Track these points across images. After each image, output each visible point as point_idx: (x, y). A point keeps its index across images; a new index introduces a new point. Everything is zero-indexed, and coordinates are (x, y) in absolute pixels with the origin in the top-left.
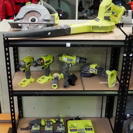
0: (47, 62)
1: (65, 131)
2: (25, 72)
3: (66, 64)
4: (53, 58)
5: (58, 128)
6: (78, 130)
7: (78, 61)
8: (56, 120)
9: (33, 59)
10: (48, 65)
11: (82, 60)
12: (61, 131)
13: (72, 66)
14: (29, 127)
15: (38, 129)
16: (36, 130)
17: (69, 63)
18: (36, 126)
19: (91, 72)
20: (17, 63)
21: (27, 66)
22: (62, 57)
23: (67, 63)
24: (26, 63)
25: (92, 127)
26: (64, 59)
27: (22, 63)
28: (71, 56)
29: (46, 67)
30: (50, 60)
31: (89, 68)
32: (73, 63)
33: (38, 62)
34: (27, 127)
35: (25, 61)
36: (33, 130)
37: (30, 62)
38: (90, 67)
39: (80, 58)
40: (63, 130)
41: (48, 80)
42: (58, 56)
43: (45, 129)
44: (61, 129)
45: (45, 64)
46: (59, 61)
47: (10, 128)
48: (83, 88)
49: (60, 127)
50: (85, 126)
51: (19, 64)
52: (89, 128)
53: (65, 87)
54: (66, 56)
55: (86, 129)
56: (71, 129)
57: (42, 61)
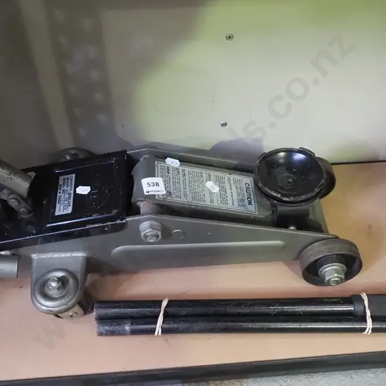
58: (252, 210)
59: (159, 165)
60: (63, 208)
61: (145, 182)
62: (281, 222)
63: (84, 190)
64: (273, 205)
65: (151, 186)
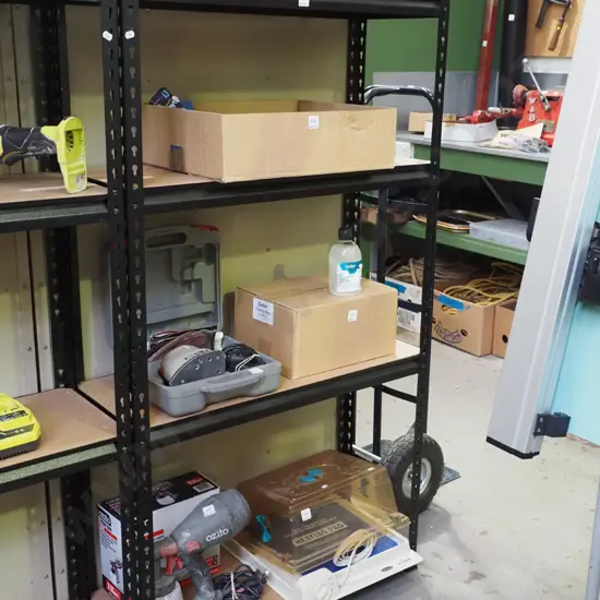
25: (23, 408)
52: (9, 412)
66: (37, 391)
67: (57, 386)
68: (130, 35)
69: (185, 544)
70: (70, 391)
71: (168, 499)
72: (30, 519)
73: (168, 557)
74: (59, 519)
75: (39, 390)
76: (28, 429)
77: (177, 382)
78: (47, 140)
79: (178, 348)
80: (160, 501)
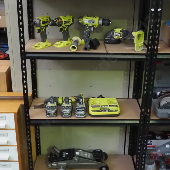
0: (65, 22)
1: (86, 108)
2: (40, 32)
3: (87, 27)
4: (73, 19)
5: (77, 104)
6: (100, 106)
7: (101, 22)
8: (76, 98)
9: (50, 19)
10: (67, 27)
11: (105, 22)
12: (81, 107)
13: (95, 29)
14: (44, 104)
15: (54, 105)
16: (52, 106)
17: (91, 26)
18: (52, 102)
19: (116, 37)
20: (31, 20)
21: (42, 25)
22: (83, 19)
23: (89, 25)
24: (42, 21)
25: (117, 104)
26: (85, 21)
27: (37, 21)
28: (94, 17)
29: (64, 29)
30: (69, 20)
31: (114, 33)
32: (95, 26)
33: (56, 21)
34: (42, 105)
35: (41, 19)
36: (48, 106)
37: (46, 20)
38: (115, 31)
39: (103, 20)
40: (83, 106)
41: (67, 44)
42: (79, 19)
43: (63, 105)
44: (81, 105)
45: (63, 25)
46: (80, 23)
47: (22, 105)
48: (106, 51)
49: (80, 104)
50: (109, 103)
51: (34, 21)
52: (114, 104)
53: (86, 49)
54: (87, 17)
55: (110, 106)
56: (92, 105)
57: (60, 20)
58: (92, 158)
59: (78, 151)
60: (64, 156)
61: (76, 153)
62: (97, 160)
63: (67, 154)
64: (95, 158)
65: (77, 153)
66: (127, 98)
67: (133, 98)
68: (159, 10)
69: (158, 153)
70: (136, 100)
71: (159, 138)
72: (121, 130)
73: (153, 155)
74: (128, 132)
75: (128, 98)
76: (116, 111)
77: (162, 108)
78: (133, 36)
79: (167, 97)
80: (157, 137)
